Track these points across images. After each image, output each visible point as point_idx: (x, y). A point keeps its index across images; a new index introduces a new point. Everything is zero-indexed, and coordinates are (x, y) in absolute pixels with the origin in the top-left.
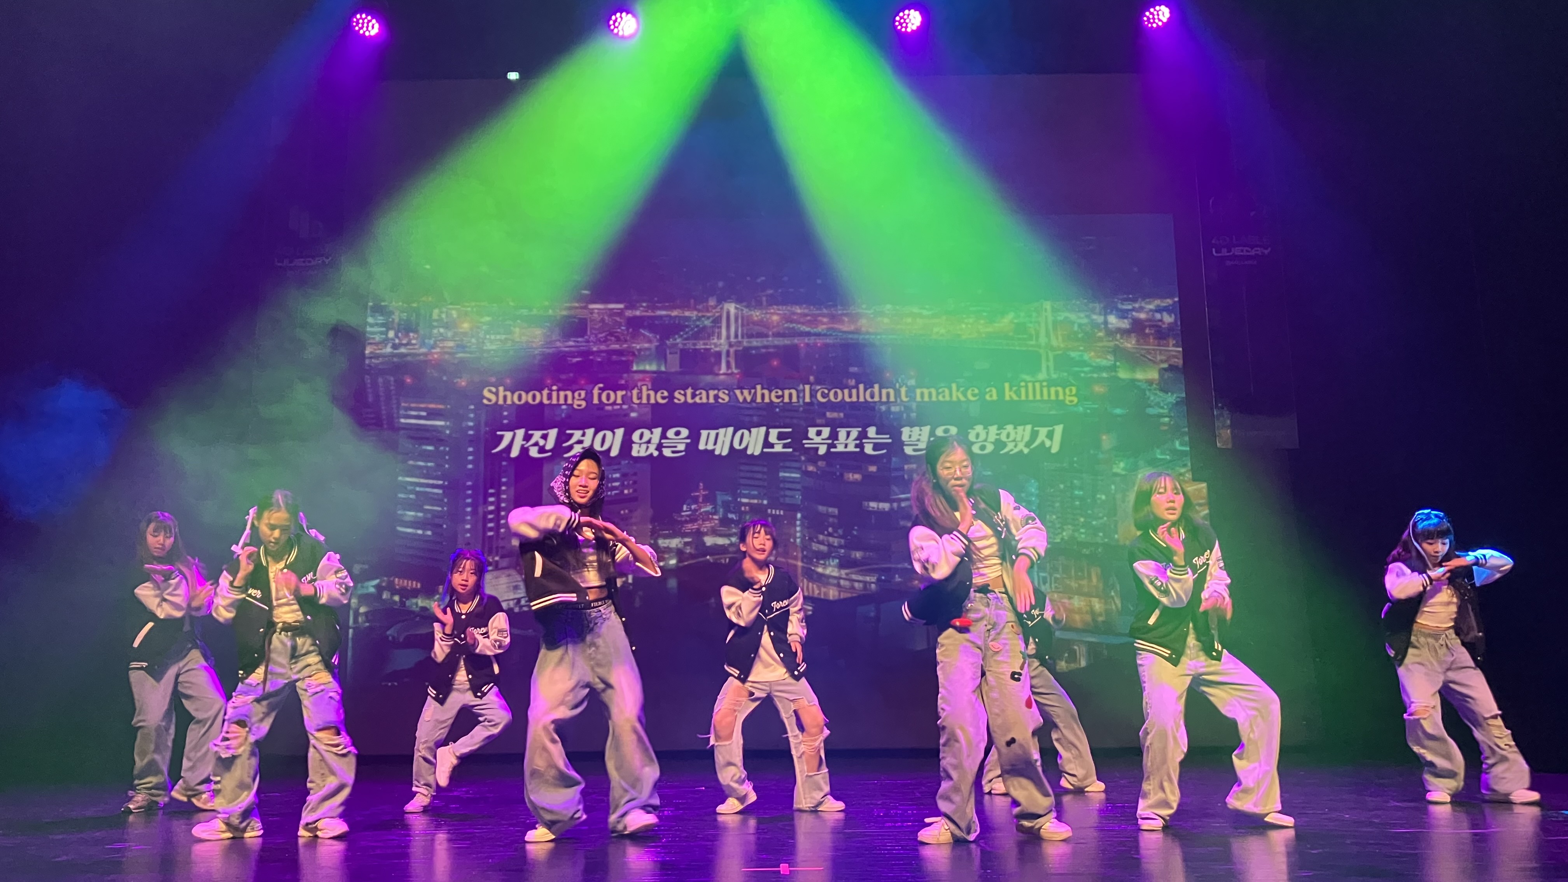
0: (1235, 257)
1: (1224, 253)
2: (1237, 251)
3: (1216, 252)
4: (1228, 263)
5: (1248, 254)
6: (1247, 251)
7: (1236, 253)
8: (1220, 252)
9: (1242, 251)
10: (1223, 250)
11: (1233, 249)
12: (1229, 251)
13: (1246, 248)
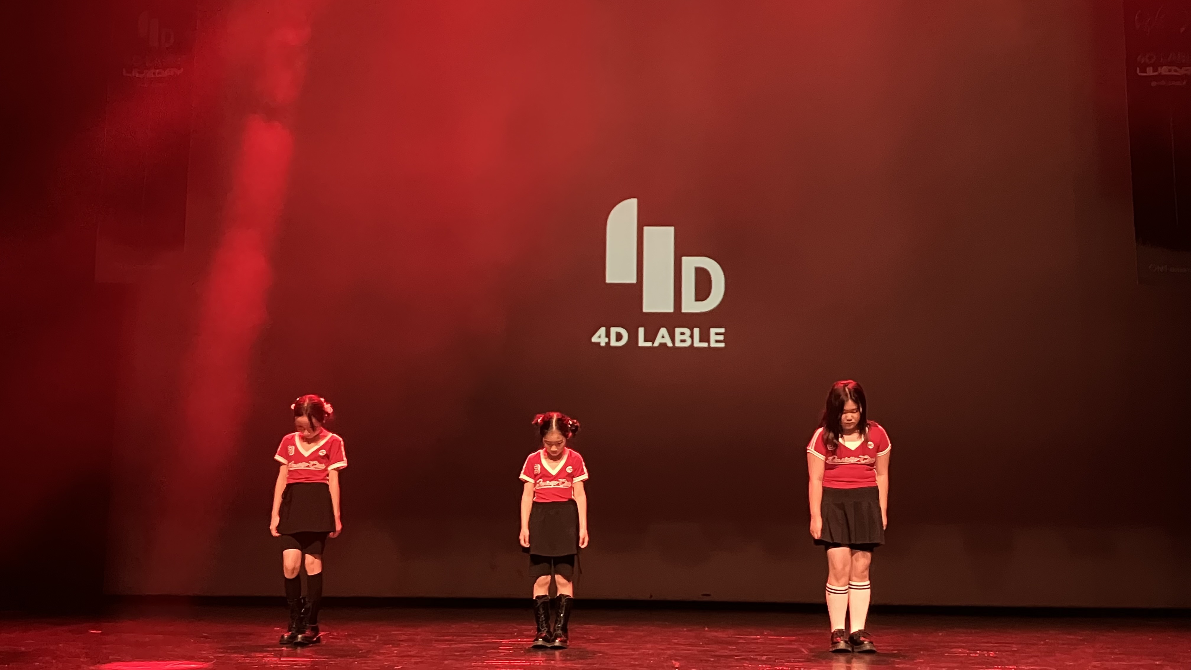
0: (1160, 77)
1: (1150, 72)
2: (1164, 70)
3: (1141, 72)
4: (1154, 84)
5: (1175, 74)
6: (1176, 71)
7: (1164, 73)
8: (1146, 72)
9: (1170, 71)
10: (1148, 69)
11: (1159, 68)
12: (1155, 70)
13: (1174, 68)
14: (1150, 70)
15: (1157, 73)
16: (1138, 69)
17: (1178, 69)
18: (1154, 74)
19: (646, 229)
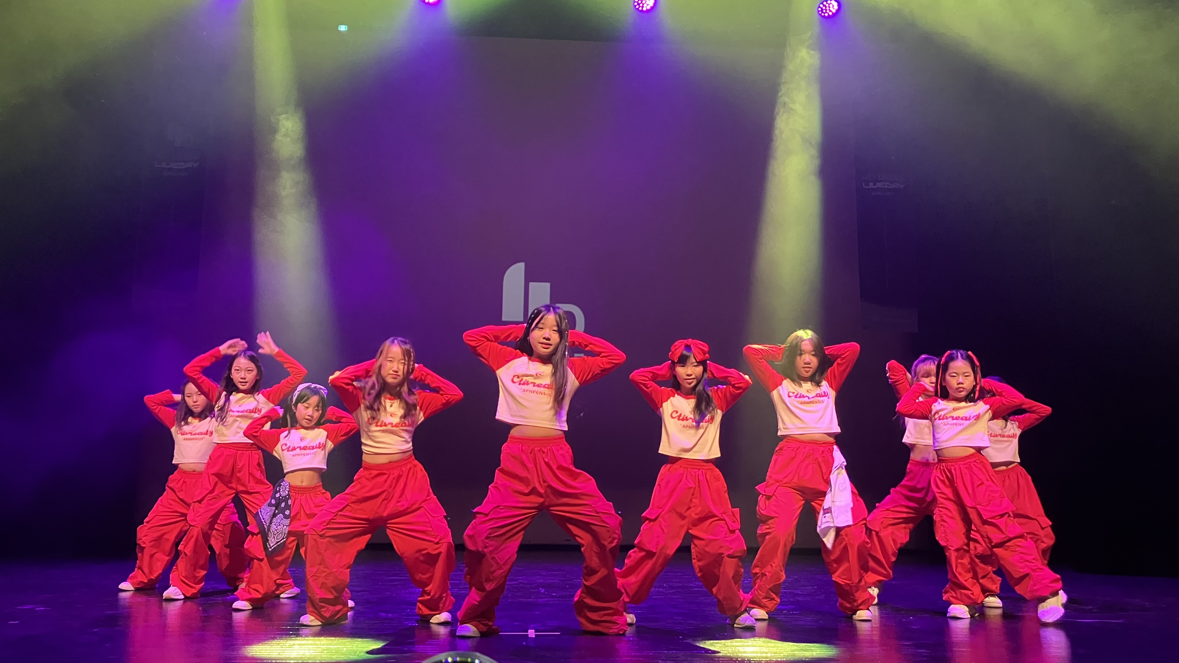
0: (878, 189)
3: (866, 185)
4: (874, 194)
5: (888, 187)
7: (880, 187)
8: (869, 186)
9: (884, 185)
10: (870, 184)
11: (878, 183)
12: (875, 185)
13: (887, 183)
14: (871, 184)
15: (876, 187)
16: (863, 184)
17: (890, 184)
18: (874, 187)
19: (531, 284)
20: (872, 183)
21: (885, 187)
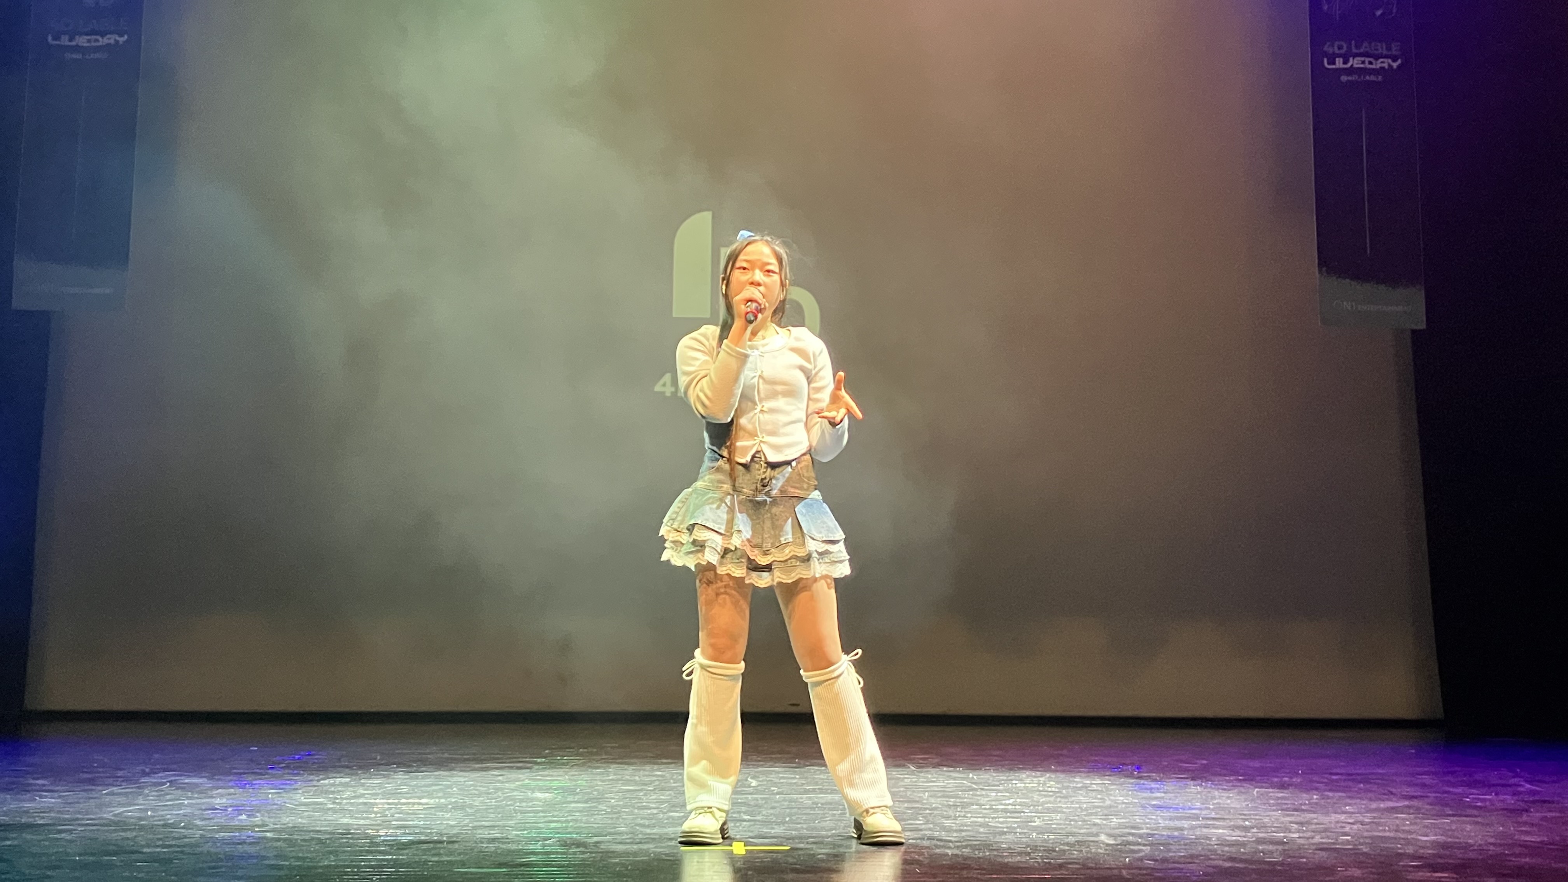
0: (1351, 71)
2: (1355, 62)
3: (1329, 64)
4: (1344, 78)
5: (1371, 66)
6: (1370, 63)
7: (1356, 66)
8: (1334, 63)
9: (1363, 62)
10: (1337, 59)
11: (1351, 59)
12: (1345, 63)
13: (1367, 60)
14: (1339, 63)
15: (1349, 65)
16: (1325, 61)
17: (1374, 62)
18: (1345, 66)
19: (722, 250)
20: (1341, 60)
21: (1362, 66)
